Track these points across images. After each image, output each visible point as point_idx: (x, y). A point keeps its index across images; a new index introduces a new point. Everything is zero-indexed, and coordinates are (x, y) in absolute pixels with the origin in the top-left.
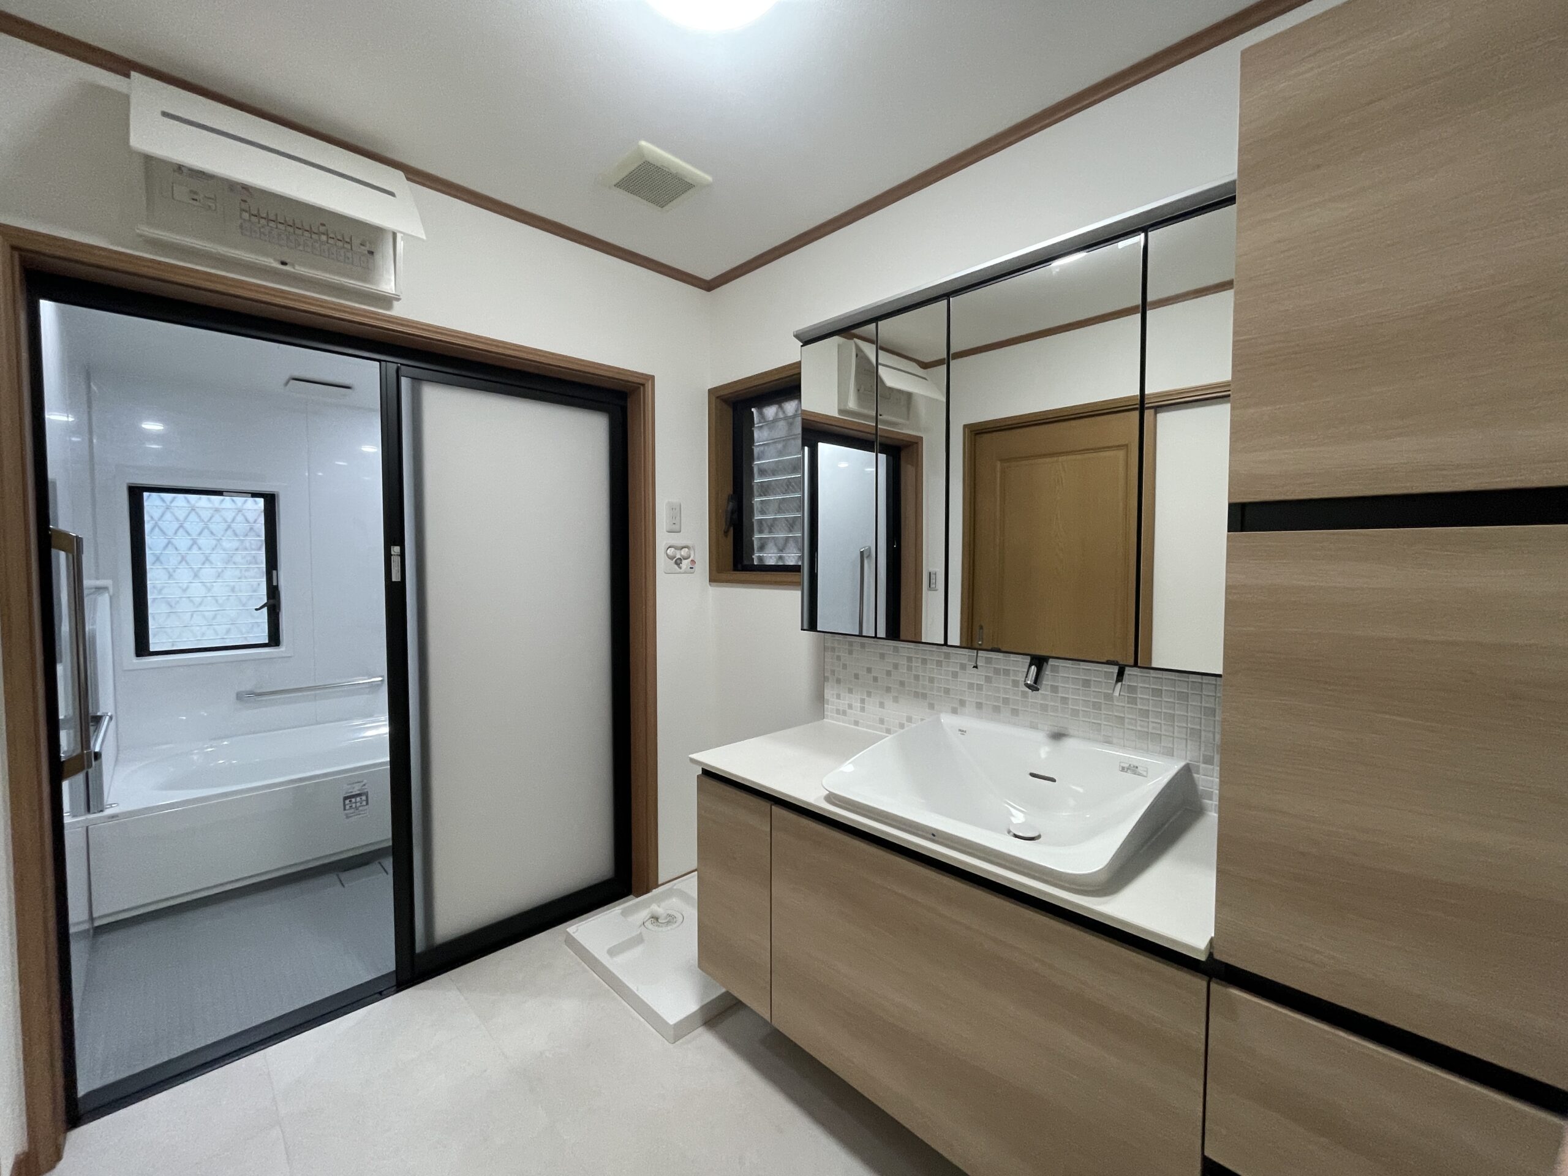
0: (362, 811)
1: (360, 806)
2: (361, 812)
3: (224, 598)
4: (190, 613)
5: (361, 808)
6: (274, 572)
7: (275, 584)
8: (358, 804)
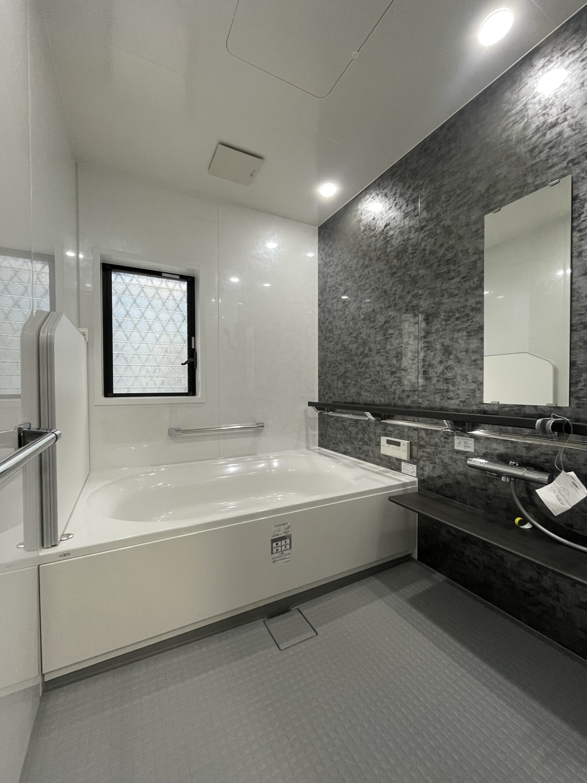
0: (286, 555)
1: (284, 550)
2: (286, 557)
3: (161, 357)
4: (139, 367)
5: (285, 552)
6: (193, 338)
7: (193, 347)
8: (283, 548)
